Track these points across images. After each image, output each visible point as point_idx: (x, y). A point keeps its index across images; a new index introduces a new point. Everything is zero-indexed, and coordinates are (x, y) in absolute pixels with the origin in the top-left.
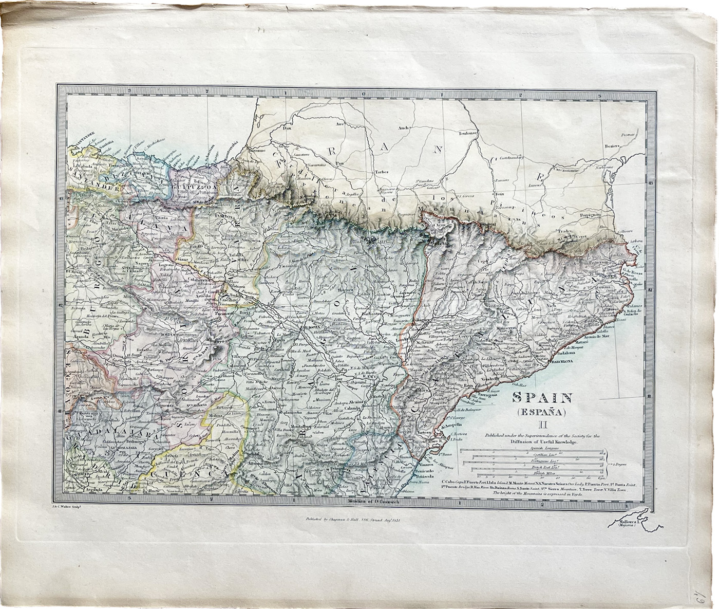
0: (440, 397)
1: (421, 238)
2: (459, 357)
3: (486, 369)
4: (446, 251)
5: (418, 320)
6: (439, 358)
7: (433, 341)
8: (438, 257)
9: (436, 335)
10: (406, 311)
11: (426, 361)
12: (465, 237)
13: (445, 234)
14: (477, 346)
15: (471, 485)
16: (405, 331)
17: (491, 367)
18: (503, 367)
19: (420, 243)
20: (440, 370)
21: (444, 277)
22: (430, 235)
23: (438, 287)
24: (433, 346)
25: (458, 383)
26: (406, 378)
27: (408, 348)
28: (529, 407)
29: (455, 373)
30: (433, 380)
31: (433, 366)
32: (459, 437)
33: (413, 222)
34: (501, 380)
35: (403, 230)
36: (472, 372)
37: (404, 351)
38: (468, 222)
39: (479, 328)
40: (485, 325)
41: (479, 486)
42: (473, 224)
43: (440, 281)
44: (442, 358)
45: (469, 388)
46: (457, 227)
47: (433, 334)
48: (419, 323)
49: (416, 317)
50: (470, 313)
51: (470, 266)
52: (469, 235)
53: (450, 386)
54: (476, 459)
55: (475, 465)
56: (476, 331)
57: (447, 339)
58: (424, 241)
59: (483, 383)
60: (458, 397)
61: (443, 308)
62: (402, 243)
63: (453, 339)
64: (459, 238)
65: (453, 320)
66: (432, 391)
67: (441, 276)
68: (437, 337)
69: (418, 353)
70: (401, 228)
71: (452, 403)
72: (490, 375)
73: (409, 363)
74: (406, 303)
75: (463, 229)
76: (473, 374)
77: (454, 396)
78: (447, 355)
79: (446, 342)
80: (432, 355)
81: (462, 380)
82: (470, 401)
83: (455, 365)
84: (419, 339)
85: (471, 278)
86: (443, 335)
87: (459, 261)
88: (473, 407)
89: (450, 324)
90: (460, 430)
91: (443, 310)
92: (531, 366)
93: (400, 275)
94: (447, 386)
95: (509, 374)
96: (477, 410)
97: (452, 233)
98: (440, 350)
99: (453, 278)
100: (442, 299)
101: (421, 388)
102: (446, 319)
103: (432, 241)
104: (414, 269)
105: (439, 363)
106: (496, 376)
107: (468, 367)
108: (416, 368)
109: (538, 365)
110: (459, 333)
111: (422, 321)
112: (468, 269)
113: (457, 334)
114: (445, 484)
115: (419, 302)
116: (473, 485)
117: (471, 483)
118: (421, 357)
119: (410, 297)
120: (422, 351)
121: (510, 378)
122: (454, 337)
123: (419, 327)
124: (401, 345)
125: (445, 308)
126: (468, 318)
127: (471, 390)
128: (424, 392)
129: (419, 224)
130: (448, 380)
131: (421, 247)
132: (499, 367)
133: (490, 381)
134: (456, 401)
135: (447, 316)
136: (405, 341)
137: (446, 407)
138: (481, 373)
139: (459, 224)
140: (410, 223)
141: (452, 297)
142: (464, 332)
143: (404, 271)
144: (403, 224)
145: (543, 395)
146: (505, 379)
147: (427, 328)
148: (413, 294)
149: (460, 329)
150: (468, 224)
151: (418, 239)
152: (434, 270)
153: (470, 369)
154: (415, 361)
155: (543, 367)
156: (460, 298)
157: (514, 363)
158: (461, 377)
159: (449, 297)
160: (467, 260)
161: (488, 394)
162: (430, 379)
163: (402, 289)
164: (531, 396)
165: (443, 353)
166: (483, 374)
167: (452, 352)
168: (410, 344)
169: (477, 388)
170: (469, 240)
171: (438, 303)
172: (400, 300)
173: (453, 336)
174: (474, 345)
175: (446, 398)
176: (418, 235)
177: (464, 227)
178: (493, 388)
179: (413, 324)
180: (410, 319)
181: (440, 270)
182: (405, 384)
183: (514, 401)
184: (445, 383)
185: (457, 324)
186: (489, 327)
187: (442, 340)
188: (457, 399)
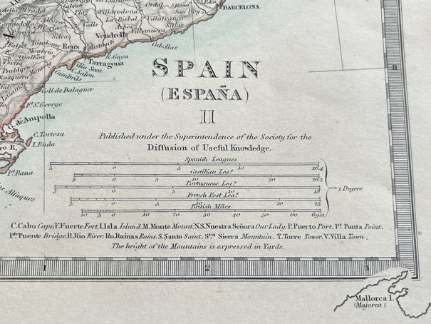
0: (17, 67)
3: (104, 17)
15: (69, 231)
17: (113, 15)
18: (135, 15)
20: (19, 18)
25: (52, 41)
28: (181, 84)
29: (46, 23)
30: (5, 35)
31: (5, 10)
32: (48, 140)
34: (132, 37)
36: (77, 21)
41: (84, 232)
45: (71, 51)
53: (35, 46)
54: (79, 181)
55: (78, 193)
59: (97, 41)
60: (51, 67)
71: (40, 77)
72: (110, 28)
76: (81, 27)
77: (42, 64)
81: (60, 36)
82: (73, 75)
83: (47, 10)
88: (78, 85)
90: (51, 127)
92: (187, 14)
94: (31, 47)
95: (145, 26)
96: (85, 90)
105: (18, 5)
106: (122, 31)
107: (70, 14)
109: (198, 12)
114: (18, 230)
116: (73, 231)
117: (68, 227)
121: (148, 33)
127: (75, 55)
130: (33, 36)
132: (129, 14)
133: (111, 39)
134: (47, 74)
137: (27, 86)
138: (94, 25)
145: (207, 64)
146: (140, 36)
153: (75, 16)
155: (206, 16)
157: (155, 8)
158: (57, 31)
161: (107, 61)
164: (185, 65)
166: (99, 26)
169: (87, 51)
175: (28, 67)
178: (118, 51)
183: (154, 74)
184: (26, 42)
188: (48, 70)
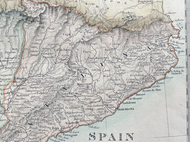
0: (34, 137)
1: (21, 18)
2: (48, 106)
3: (69, 115)
4: (39, 26)
5: (18, 78)
6: (33, 107)
7: (29, 94)
8: (33, 31)
9: (31, 89)
10: (9, 72)
11: (23, 110)
12: (54, 16)
13: (39, 14)
14: (62, 98)
16: (8, 87)
17: (72, 114)
18: (82, 114)
19: (20, 21)
20: (34, 117)
21: (38, 46)
22: (27, 15)
23: (33, 53)
24: (28, 98)
25: (48, 126)
26: (8, 123)
27: (10, 100)
29: (45, 118)
30: (29, 124)
31: (28, 113)
33: (15, 5)
34: (81, 123)
35: (7, 11)
36: (58, 117)
37: (6, 102)
38: (56, 6)
39: (63, 84)
40: (68, 82)
42: (59, 7)
43: (35, 49)
44: (36, 107)
45: (56, 130)
46: (48, 9)
47: (29, 89)
48: (18, 80)
49: (17, 76)
50: (57, 73)
51: (57, 38)
52: (57, 15)
53: (41, 128)
56: (62, 87)
57: (39, 92)
58: (23, 20)
59: (66, 126)
60: (48, 137)
61: (37, 69)
62: (7, 21)
63: (44, 93)
64: (49, 18)
65: (44, 78)
66: (28, 133)
67: (35, 45)
68: (32, 91)
69: (17, 103)
70: (6, 9)
71: (43, 141)
72: (71, 120)
73: (10, 111)
74: (9, 66)
75: (52, 11)
76: (59, 119)
77: (44, 136)
78: (39, 105)
79: (38, 95)
80: (28, 105)
81: (51, 124)
82: (57, 140)
83: (46, 112)
84: (18, 93)
85: (58, 47)
86: (36, 90)
87: (49, 34)
89: (42, 81)
91: (37, 71)
92: (103, 113)
93: (5, 45)
94: (39, 129)
95: (86, 119)
97: (43, 13)
98: (34, 101)
99: (44, 46)
100: (36, 63)
101: (19, 130)
102: (39, 78)
103: (29, 19)
104: (15, 40)
105: (33, 111)
106: (76, 121)
107: (55, 114)
108: (15, 115)
109: (108, 112)
110: (48, 88)
111: (21, 79)
112: (55, 40)
113: (47, 89)
115: (19, 65)
118: (20, 106)
119: (12, 61)
120: (21, 102)
121: (87, 122)
122: (45, 92)
123: (18, 84)
124: (5, 97)
125: (38, 69)
126: (55, 77)
127: (58, 131)
128: (22, 133)
129: (20, 7)
130: (40, 124)
131: (21, 24)
132: (79, 114)
133: (72, 124)
134: (46, 140)
135: (39, 75)
136: (7, 95)
138: (65, 119)
139: (49, 7)
140: (13, 6)
141: (44, 61)
142: (52, 88)
143: (8, 42)
144: (8, 7)
145: (112, 135)
146: (84, 123)
147: (24, 84)
148: (14, 59)
149: (50, 85)
150: (56, 7)
151: (18, 18)
152: (30, 41)
153: (57, 115)
154: (14, 110)
155: (111, 114)
156: (50, 62)
157: (90, 111)
158: (50, 121)
159: (42, 61)
160: (55, 33)
161: (70, 134)
162: (26, 124)
163: (7, 56)
164: (103, 135)
165: (36, 103)
166: (67, 119)
167: (43, 103)
168: (11, 97)
169: (62, 130)
170: (56, 18)
171: (33, 65)
172: (5, 63)
173: (44, 90)
174: (59, 97)
175: (39, 137)
176: (19, 15)
177: (53, 9)
178: (75, 130)
179: (14, 82)
180: (11, 77)
181: (34, 41)
182: (7, 127)
183: (90, 139)
184: (37, 126)
185: (47, 81)
186: (71, 83)
187: (35, 93)
